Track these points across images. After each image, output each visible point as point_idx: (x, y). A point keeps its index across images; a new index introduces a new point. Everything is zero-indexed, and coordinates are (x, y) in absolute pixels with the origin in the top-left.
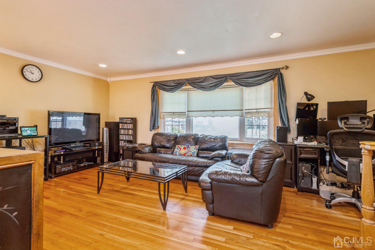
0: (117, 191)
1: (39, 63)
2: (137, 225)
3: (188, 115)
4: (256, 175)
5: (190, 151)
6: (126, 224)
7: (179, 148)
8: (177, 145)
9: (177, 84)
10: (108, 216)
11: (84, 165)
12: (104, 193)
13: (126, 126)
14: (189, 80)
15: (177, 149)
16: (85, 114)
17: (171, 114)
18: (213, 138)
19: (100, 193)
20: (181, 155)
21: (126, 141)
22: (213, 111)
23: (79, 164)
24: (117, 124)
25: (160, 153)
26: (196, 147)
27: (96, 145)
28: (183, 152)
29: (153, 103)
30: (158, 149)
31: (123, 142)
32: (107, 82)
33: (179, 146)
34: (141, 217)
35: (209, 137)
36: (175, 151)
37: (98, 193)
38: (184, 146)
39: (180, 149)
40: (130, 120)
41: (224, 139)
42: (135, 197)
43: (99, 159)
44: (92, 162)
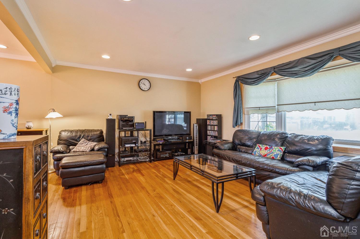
0: (189, 182)
1: (150, 77)
2: (183, 217)
3: (278, 109)
4: (333, 203)
5: (272, 153)
6: (176, 213)
7: (260, 147)
8: (258, 144)
9: (260, 75)
10: (168, 201)
11: (178, 154)
12: (179, 180)
13: (212, 123)
14: (275, 67)
15: (258, 148)
16: (185, 112)
17: (256, 109)
18: (307, 138)
19: (175, 179)
20: (260, 156)
21: (213, 137)
22: (315, 102)
23: (174, 153)
24: (205, 120)
25: (239, 151)
26: (282, 149)
27: (187, 139)
28: (264, 152)
29: (236, 98)
30: (239, 146)
31: (210, 137)
32: (199, 83)
33: (260, 145)
34: (192, 211)
35: (301, 136)
36: (254, 151)
37: (174, 179)
38: (266, 146)
39: (261, 149)
40: (215, 116)
41: (326, 141)
42: (199, 191)
43: (189, 151)
44: (184, 153)
